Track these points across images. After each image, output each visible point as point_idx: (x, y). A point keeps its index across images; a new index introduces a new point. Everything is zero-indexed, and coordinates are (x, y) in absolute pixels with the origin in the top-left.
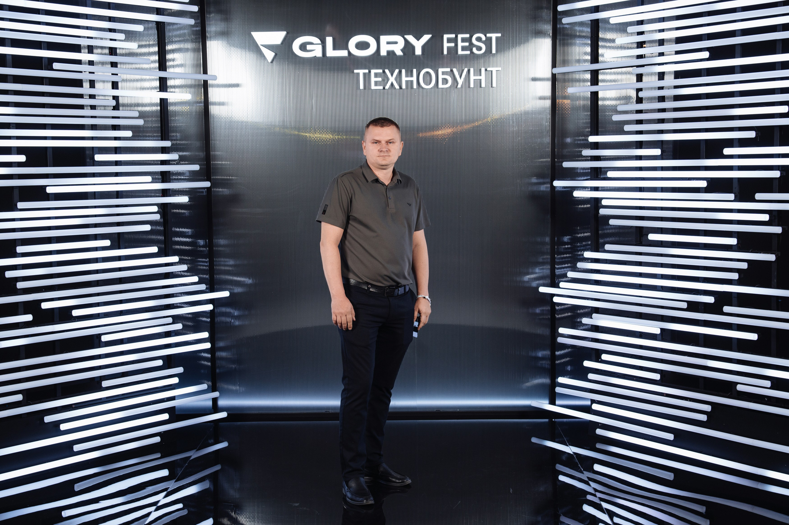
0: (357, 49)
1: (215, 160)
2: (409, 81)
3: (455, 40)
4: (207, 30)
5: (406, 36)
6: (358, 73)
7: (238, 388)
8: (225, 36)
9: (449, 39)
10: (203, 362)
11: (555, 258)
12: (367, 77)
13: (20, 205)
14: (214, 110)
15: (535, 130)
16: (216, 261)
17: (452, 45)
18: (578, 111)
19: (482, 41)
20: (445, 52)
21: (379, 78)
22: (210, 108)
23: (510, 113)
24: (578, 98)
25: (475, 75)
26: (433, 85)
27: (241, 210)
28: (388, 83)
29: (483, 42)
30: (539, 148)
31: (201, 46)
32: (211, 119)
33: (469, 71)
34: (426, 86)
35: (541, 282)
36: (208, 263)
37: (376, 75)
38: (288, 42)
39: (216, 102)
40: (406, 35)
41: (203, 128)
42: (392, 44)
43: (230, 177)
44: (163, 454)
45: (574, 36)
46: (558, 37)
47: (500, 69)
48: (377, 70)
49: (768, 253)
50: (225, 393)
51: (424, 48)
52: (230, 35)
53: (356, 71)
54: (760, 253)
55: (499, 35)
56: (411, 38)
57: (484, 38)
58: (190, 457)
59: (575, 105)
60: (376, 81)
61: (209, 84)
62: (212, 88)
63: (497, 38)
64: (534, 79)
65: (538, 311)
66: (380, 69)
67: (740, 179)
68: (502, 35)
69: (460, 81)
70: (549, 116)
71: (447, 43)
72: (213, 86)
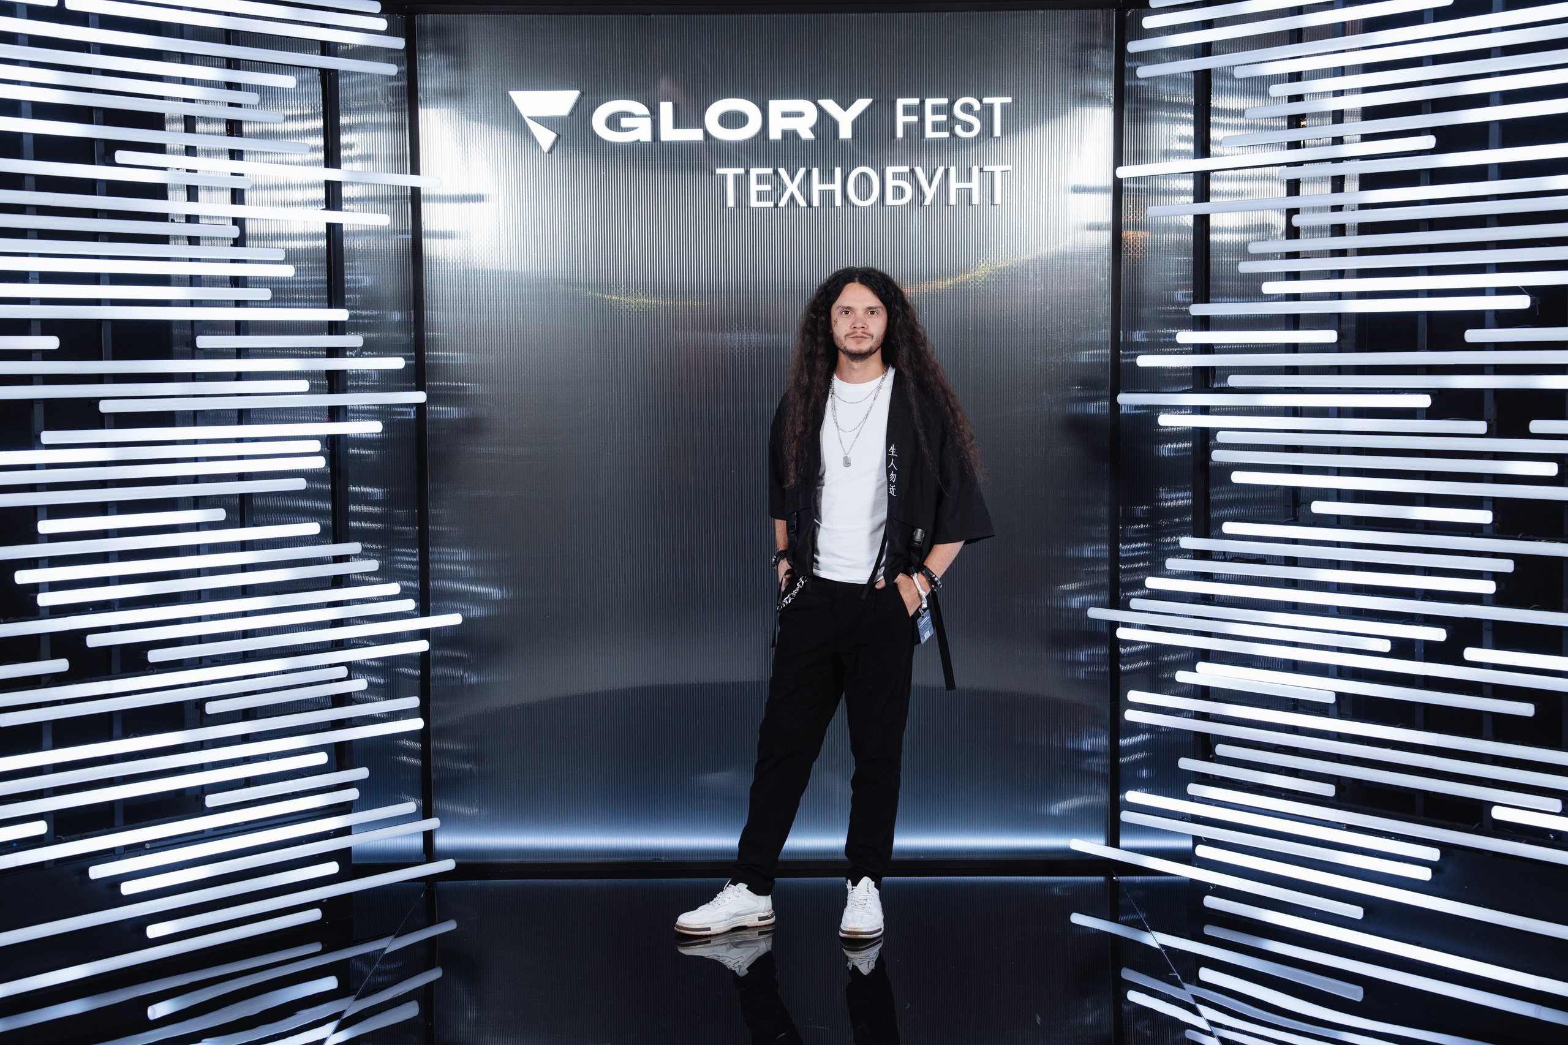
0: (722, 126)
1: (433, 348)
2: (826, 191)
3: (920, 110)
4: (419, 86)
5: (821, 102)
6: (723, 175)
7: (476, 810)
8: (456, 100)
9: (907, 108)
10: (405, 759)
11: (1118, 550)
12: (742, 183)
13: (47, 437)
14: (432, 248)
15: (1079, 291)
16: (434, 553)
17: (914, 119)
18: (1165, 253)
19: (972, 111)
20: (900, 134)
21: (765, 186)
22: (425, 244)
23: (1028, 257)
24: (1166, 228)
25: (958, 180)
26: (875, 199)
27: (488, 451)
28: (785, 195)
29: (976, 114)
30: (1086, 328)
31: (407, 119)
32: (426, 267)
33: (947, 171)
34: (859, 201)
35: (1090, 598)
36: (418, 557)
37: (760, 179)
38: (582, 112)
39: (437, 231)
40: (820, 99)
41: (409, 282)
42: (793, 117)
43: (463, 383)
44: (325, 945)
45: (1159, 104)
46: (1126, 106)
47: (1009, 168)
48: (762, 169)
49: (1556, 541)
50: (450, 821)
51: (856, 124)
52: (467, 98)
53: (719, 171)
54: (1540, 541)
55: (1008, 100)
56: (830, 106)
57: (977, 106)
58: (384, 949)
59: (1160, 242)
60: (761, 192)
61: (424, 195)
62: (429, 202)
63: (1004, 106)
64: (1078, 190)
65: (1082, 656)
66: (769, 167)
67: (1497, 392)
68: (1015, 101)
69: (930, 193)
70: (1108, 264)
71: (904, 115)
72: (431, 199)
